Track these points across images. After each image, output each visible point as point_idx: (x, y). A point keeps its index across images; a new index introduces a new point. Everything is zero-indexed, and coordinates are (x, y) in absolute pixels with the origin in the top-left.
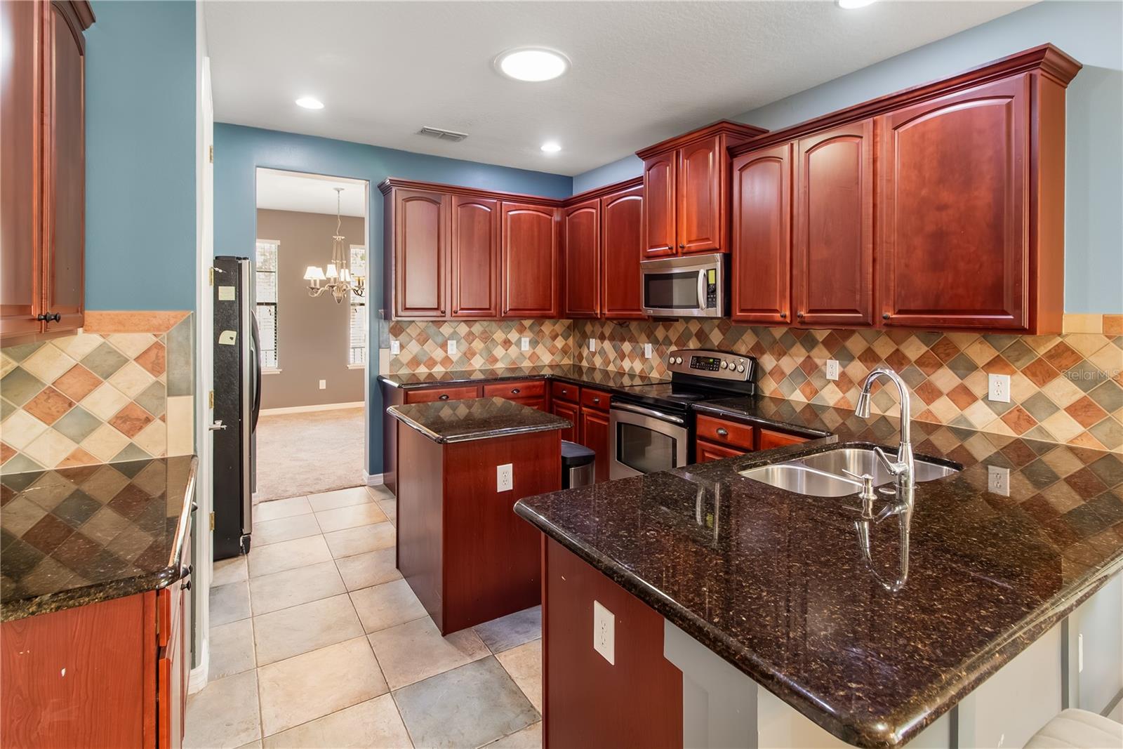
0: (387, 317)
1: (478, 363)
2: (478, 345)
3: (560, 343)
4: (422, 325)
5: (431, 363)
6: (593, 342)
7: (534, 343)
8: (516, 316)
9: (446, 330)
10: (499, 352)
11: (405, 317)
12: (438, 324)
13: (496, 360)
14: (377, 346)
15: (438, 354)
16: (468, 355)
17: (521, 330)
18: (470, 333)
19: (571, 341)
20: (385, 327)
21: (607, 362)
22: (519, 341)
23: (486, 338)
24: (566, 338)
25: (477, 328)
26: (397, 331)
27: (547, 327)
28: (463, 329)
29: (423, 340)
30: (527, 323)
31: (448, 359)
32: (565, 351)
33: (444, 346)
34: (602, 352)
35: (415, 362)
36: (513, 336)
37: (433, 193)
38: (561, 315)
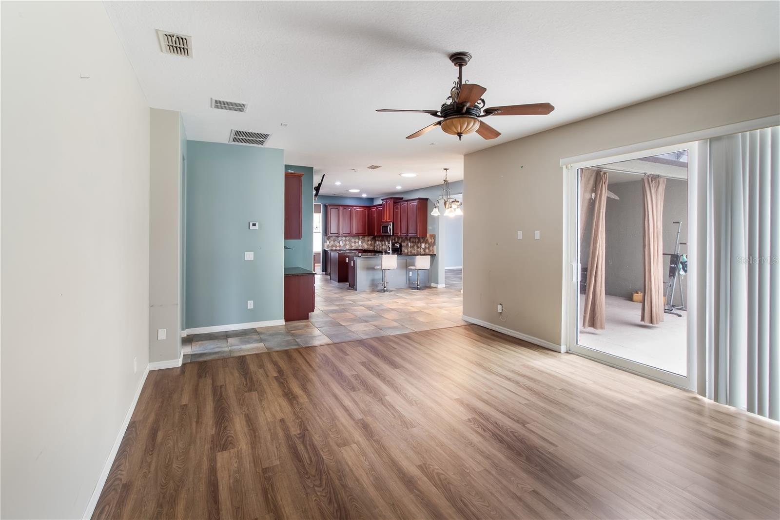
0: (326, 235)
1: (348, 247)
2: (348, 242)
3: (370, 242)
4: (334, 237)
5: (336, 247)
6: (377, 242)
7: (362, 243)
8: (357, 235)
9: (340, 239)
10: (353, 244)
11: (331, 235)
12: (338, 237)
13: (352, 247)
14: (324, 242)
15: (338, 244)
16: (345, 245)
17: (359, 239)
18: (346, 239)
19: (373, 242)
20: (326, 238)
21: (380, 247)
22: (358, 242)
23: (350, 241)
24: (371, 241)
25: (347, 238)
26: (328, 239)
27: (366, 238)
28: (344, 238)
29: (334, 241)
30: (361, 237)
31: (340, 246)
32: (371, 245)
33: (339, 243)
34: (379, 244)
35: (332, 246)
36: (357, 240)
37: (337, 206)
38: (369, 235)
